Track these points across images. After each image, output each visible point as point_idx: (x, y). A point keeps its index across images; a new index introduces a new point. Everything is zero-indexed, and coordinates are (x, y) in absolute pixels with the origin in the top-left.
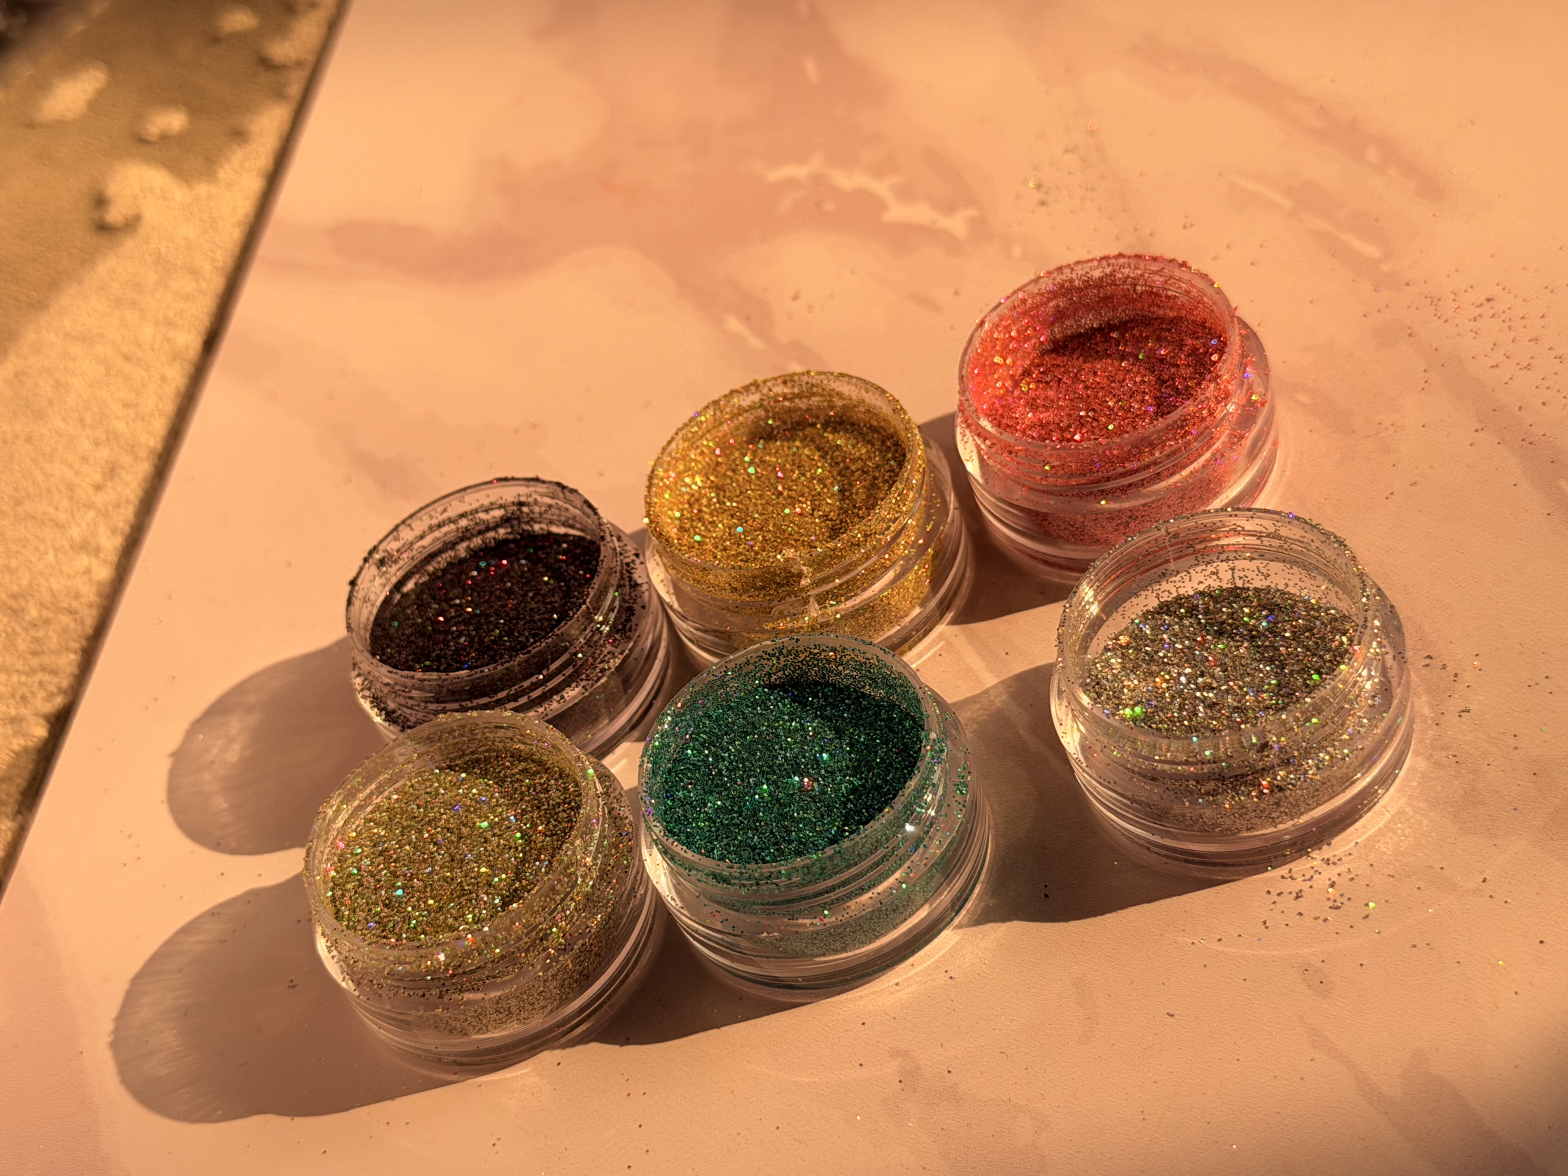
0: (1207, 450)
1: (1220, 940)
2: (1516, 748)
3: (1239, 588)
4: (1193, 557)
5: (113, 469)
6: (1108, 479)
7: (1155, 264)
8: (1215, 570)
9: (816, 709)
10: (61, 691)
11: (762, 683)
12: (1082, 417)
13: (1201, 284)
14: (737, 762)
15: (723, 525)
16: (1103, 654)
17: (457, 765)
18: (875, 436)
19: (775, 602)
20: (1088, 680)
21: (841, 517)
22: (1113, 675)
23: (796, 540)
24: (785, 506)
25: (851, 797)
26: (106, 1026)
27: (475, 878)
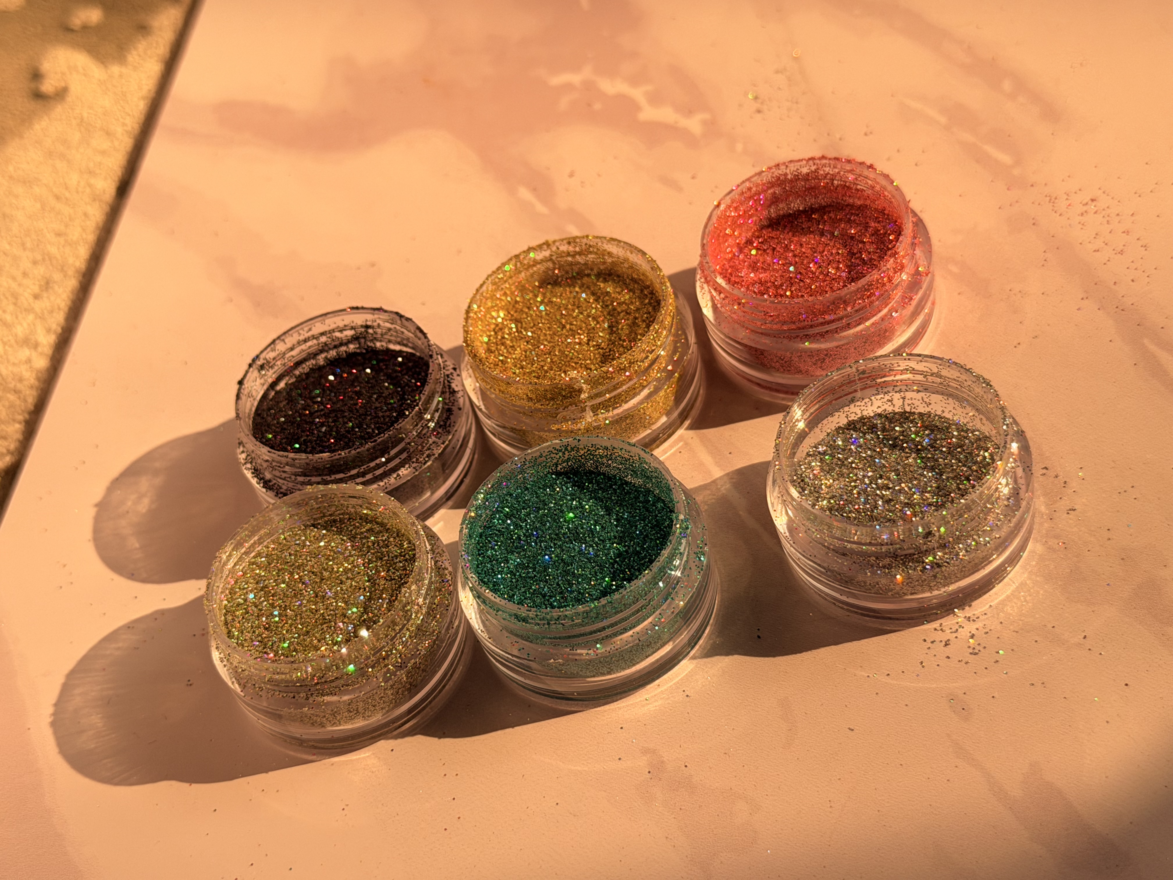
0: (886, 307)
1: (888, 675)
2: (1109, 539)
3: (908, 412)
4: (875, 388)
5: (47, 283)
6: (811, 326)
7: (849, 165)
8: (890, 399)
9: (591, 492)
10: (9, 452)
11: (551, 471)
12: (791, 278)
13: (884, 182)
14: (532, 530)
15: (521, 349)
16: (806, 459)
17: (319, 524)
18: (636, 286)
19: (561, 410)
20: (795, 478)
21: (610, 347)
22: (814, 475)
23: (576, 363)
24: (567, 337)
25: (618, 559)
26: (47, 710)
27: (333, 610)
